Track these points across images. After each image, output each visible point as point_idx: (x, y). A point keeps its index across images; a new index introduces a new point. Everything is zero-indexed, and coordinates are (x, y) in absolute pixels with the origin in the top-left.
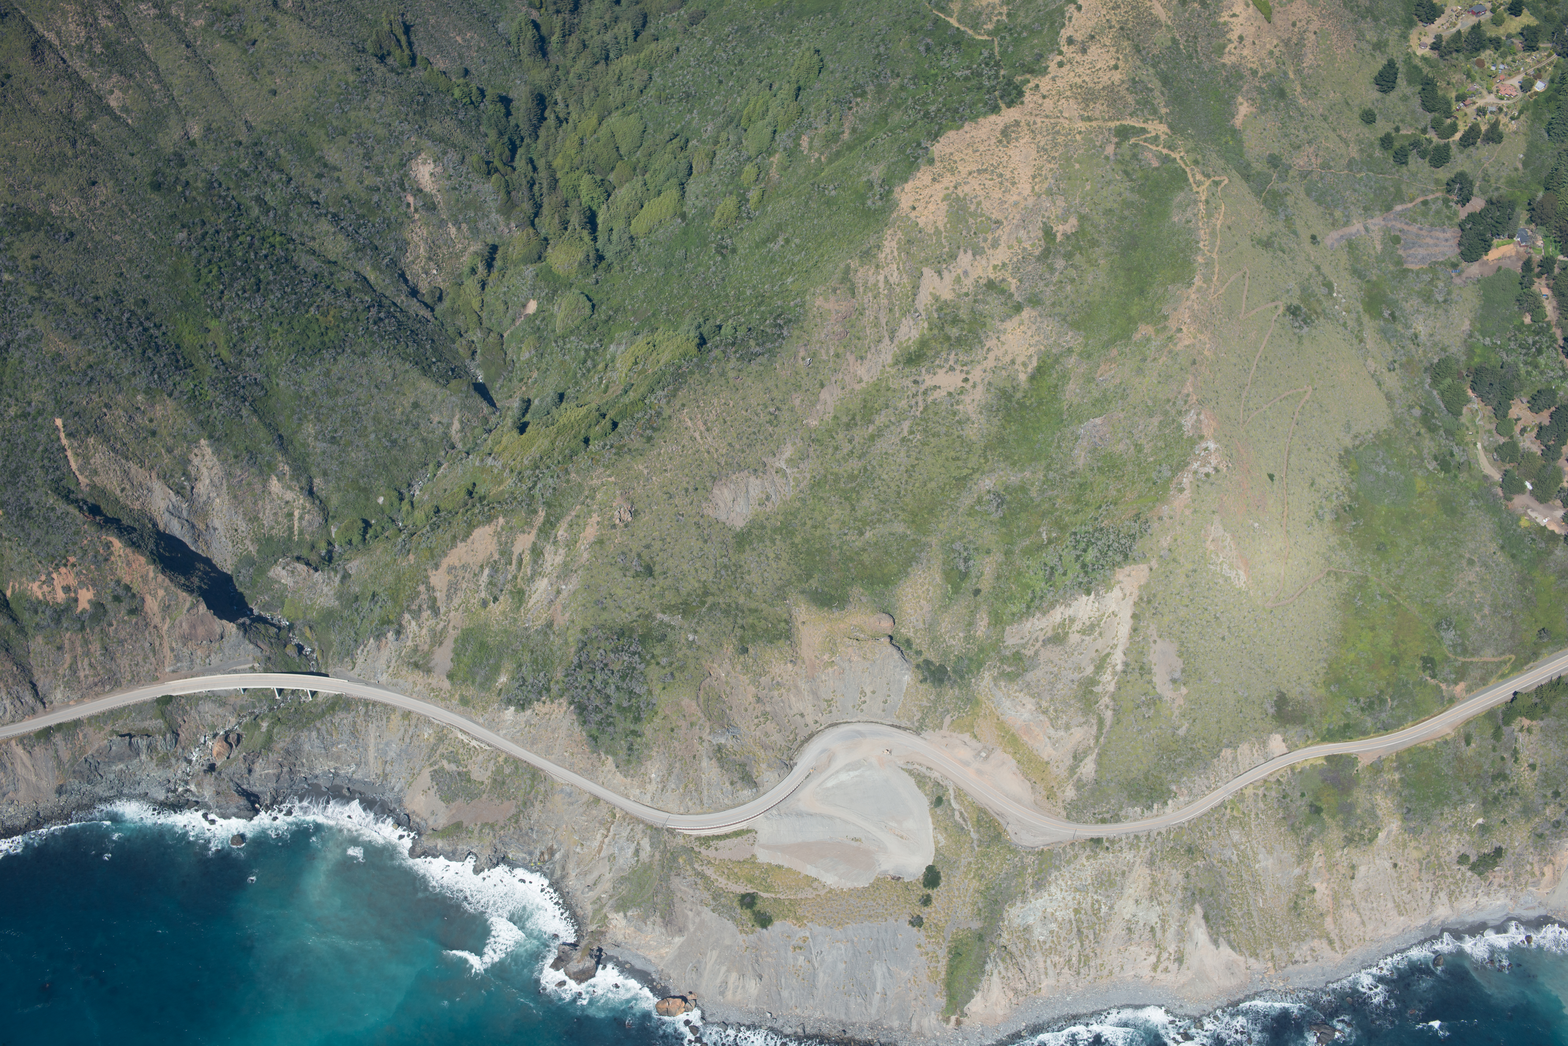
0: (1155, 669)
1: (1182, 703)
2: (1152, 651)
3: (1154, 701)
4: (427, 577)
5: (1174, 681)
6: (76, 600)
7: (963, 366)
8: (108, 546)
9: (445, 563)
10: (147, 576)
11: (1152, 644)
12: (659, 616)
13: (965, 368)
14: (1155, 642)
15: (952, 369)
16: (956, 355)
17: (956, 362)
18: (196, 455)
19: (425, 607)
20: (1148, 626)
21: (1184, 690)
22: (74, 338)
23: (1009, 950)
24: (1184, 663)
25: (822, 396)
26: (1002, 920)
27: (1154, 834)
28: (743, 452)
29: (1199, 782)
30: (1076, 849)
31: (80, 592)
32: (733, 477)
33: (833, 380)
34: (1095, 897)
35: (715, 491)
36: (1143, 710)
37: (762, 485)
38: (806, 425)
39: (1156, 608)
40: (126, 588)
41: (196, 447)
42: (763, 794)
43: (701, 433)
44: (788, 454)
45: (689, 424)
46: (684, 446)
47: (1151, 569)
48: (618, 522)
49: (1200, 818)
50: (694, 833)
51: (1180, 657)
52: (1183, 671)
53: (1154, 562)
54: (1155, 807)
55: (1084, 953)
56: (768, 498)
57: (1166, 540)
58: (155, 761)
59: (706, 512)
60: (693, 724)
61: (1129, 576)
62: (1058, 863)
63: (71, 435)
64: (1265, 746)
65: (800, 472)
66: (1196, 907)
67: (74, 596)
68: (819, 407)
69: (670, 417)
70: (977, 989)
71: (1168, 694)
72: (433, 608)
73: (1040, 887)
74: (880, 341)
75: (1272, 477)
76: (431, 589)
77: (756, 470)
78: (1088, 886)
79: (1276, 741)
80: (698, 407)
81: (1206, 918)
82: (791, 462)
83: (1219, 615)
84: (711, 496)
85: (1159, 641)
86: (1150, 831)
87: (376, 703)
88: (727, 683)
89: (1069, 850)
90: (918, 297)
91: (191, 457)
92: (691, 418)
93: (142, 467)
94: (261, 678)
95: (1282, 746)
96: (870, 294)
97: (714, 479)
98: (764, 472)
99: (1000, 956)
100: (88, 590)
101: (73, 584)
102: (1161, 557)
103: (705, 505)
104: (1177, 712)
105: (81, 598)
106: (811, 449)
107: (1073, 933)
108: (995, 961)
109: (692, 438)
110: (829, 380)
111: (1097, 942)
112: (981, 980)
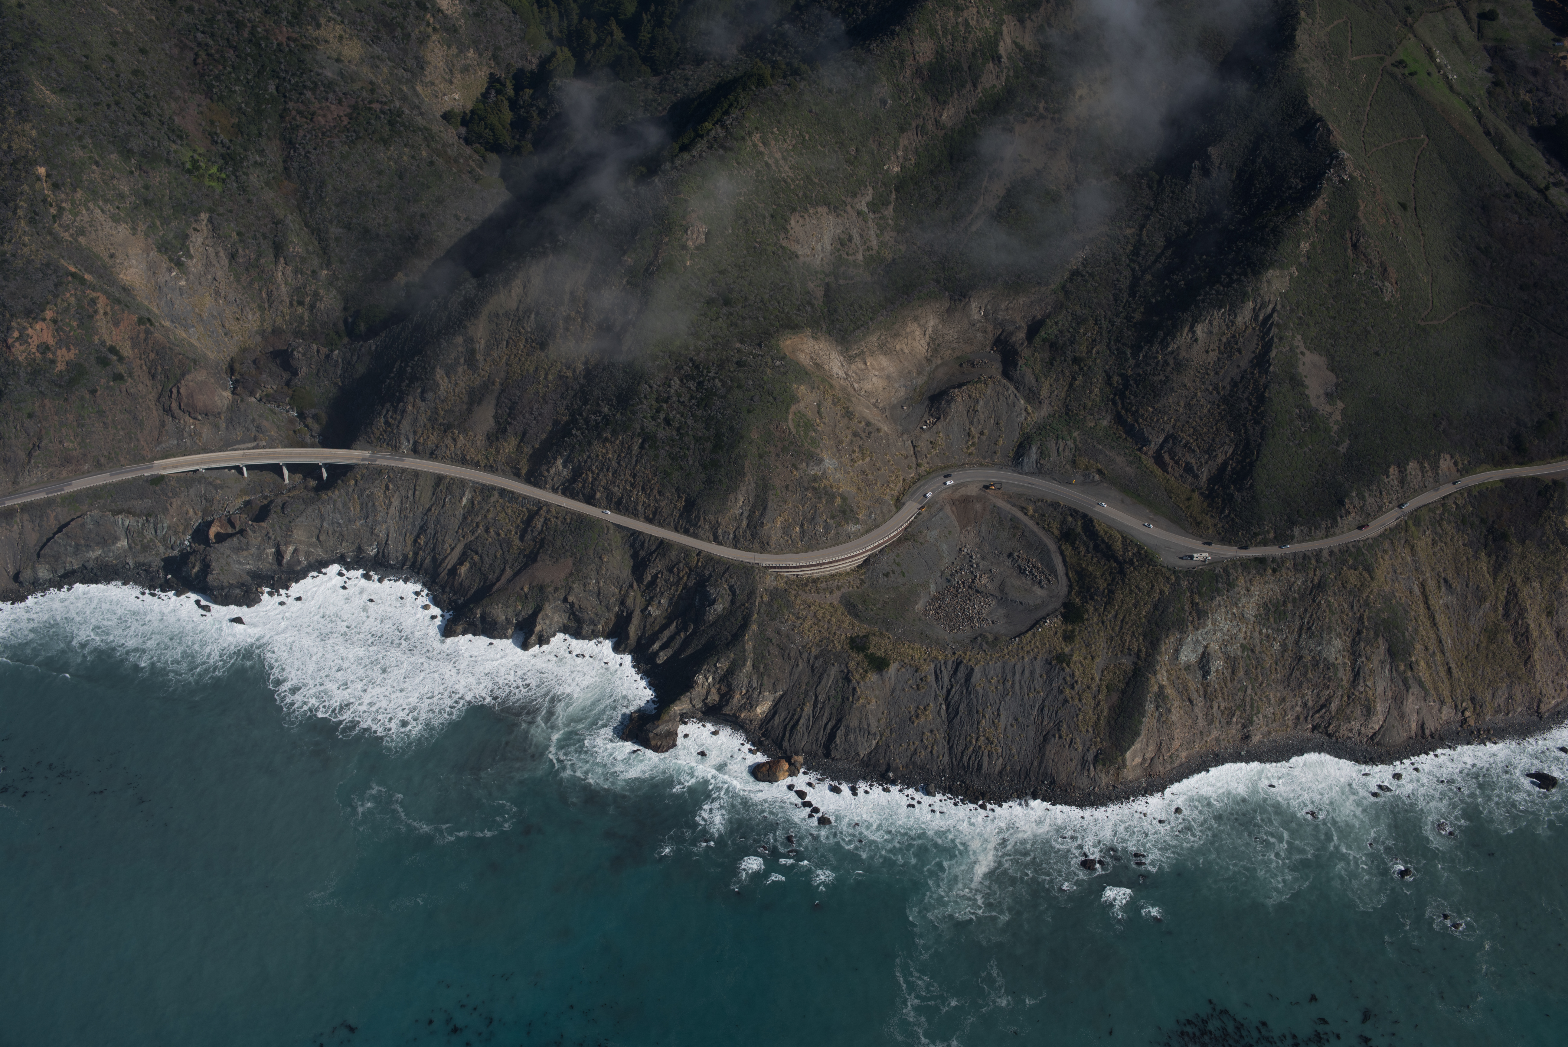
0: (1307, 382)
1: (1339, 418)
2: (1301, 363)
3: (1310, 415)
4: (465, 327)
5: (1329, 395)
6: (53, 362)
8: (93, 301)
9: (486, 311)
10: (138, 337)
11: (1300, 356)
12: (738, 345)
13: (1057, 116)
14: (1303, 353)
15: (1042, 117)
16: (1046, 102)
17: (1046, 109)
18: (195, 229)
19: (462, 361)
20: (1293, 337)
21: (1340, 405)
22: (62, 90)
23: (1169, 691)
24: (1337, 376)
25: (903, 142)
26: (1160, 653)
27: (1325, 553)
28: (823, 187)
29: (1370, 500)
30: (1240, 570)
31: (59, 353)
32: (812, 211)
33: (914, 125)
34: (1264, 631)
35: (793, 222)
36: (1298, 423)
37: (844, 225)
38: (887, 171)
39: (1300, 318)
40: (113, 350)
41: (196, 221)
42: (867, 531)
43: (777, 161)
44: (869, 198)
45: (762, 149)
46: (759, 172)
47: (1291, 276)
48: (690, 243)
49: (1375, 539)
50: (790, 573)
51: (1332, 371)
52: (1337, 385)
53: (1294, 270)
54: (1324, 525)
55: (1256, 698)
56: (850, 239)
57: (1305, 246)
58: (139, 547)
59: (784, 243)
60: (784, 449)
61: (1268, 282)
62: (1220, 585)
63: (56, 186)
64: (1435, 467)
65: (883, 218)
66: (1381, 640)
67: (51, 356)
68: (900, 153)
69: (743, 138)
70: (1137, 734)
71: (1324, 407)
72: (471, 361)
73: (1201, 615)
74: (963, 86)
75: (1404, 206)
76: (470, 340)
77: (836, 208)
78: (1256, 616)
79: (1446, 463)
80: (772, 133)
81: (1392, 653)
82: (873, 206)
83: (1369, 328)
84: (789, 227)
85: (1307, 353)
86: (1321, 550)
87: (404, 470)
88: (819, 413)
89: (1232, 571)
90: (1001, 44)
91: (190, 231)
92: (764, 144)
93: (134, 235)
94: (267, 454)
95: (1454, 469)
96: (950, 37)
97: (793, 210)
98: (845, 211)
99: (1161, 695)
100: (69, 350)
101: (51, 342)
102: (1300, 264)
103: (782, 235)
104: (1336, 428)
105: (59, 358)
106: (893, 196)
107: (1241, 673)
108: (1156, 700)
109: (767, 164)
110: (910, 124)
111: (1269, 685)
112: (1140, 722)
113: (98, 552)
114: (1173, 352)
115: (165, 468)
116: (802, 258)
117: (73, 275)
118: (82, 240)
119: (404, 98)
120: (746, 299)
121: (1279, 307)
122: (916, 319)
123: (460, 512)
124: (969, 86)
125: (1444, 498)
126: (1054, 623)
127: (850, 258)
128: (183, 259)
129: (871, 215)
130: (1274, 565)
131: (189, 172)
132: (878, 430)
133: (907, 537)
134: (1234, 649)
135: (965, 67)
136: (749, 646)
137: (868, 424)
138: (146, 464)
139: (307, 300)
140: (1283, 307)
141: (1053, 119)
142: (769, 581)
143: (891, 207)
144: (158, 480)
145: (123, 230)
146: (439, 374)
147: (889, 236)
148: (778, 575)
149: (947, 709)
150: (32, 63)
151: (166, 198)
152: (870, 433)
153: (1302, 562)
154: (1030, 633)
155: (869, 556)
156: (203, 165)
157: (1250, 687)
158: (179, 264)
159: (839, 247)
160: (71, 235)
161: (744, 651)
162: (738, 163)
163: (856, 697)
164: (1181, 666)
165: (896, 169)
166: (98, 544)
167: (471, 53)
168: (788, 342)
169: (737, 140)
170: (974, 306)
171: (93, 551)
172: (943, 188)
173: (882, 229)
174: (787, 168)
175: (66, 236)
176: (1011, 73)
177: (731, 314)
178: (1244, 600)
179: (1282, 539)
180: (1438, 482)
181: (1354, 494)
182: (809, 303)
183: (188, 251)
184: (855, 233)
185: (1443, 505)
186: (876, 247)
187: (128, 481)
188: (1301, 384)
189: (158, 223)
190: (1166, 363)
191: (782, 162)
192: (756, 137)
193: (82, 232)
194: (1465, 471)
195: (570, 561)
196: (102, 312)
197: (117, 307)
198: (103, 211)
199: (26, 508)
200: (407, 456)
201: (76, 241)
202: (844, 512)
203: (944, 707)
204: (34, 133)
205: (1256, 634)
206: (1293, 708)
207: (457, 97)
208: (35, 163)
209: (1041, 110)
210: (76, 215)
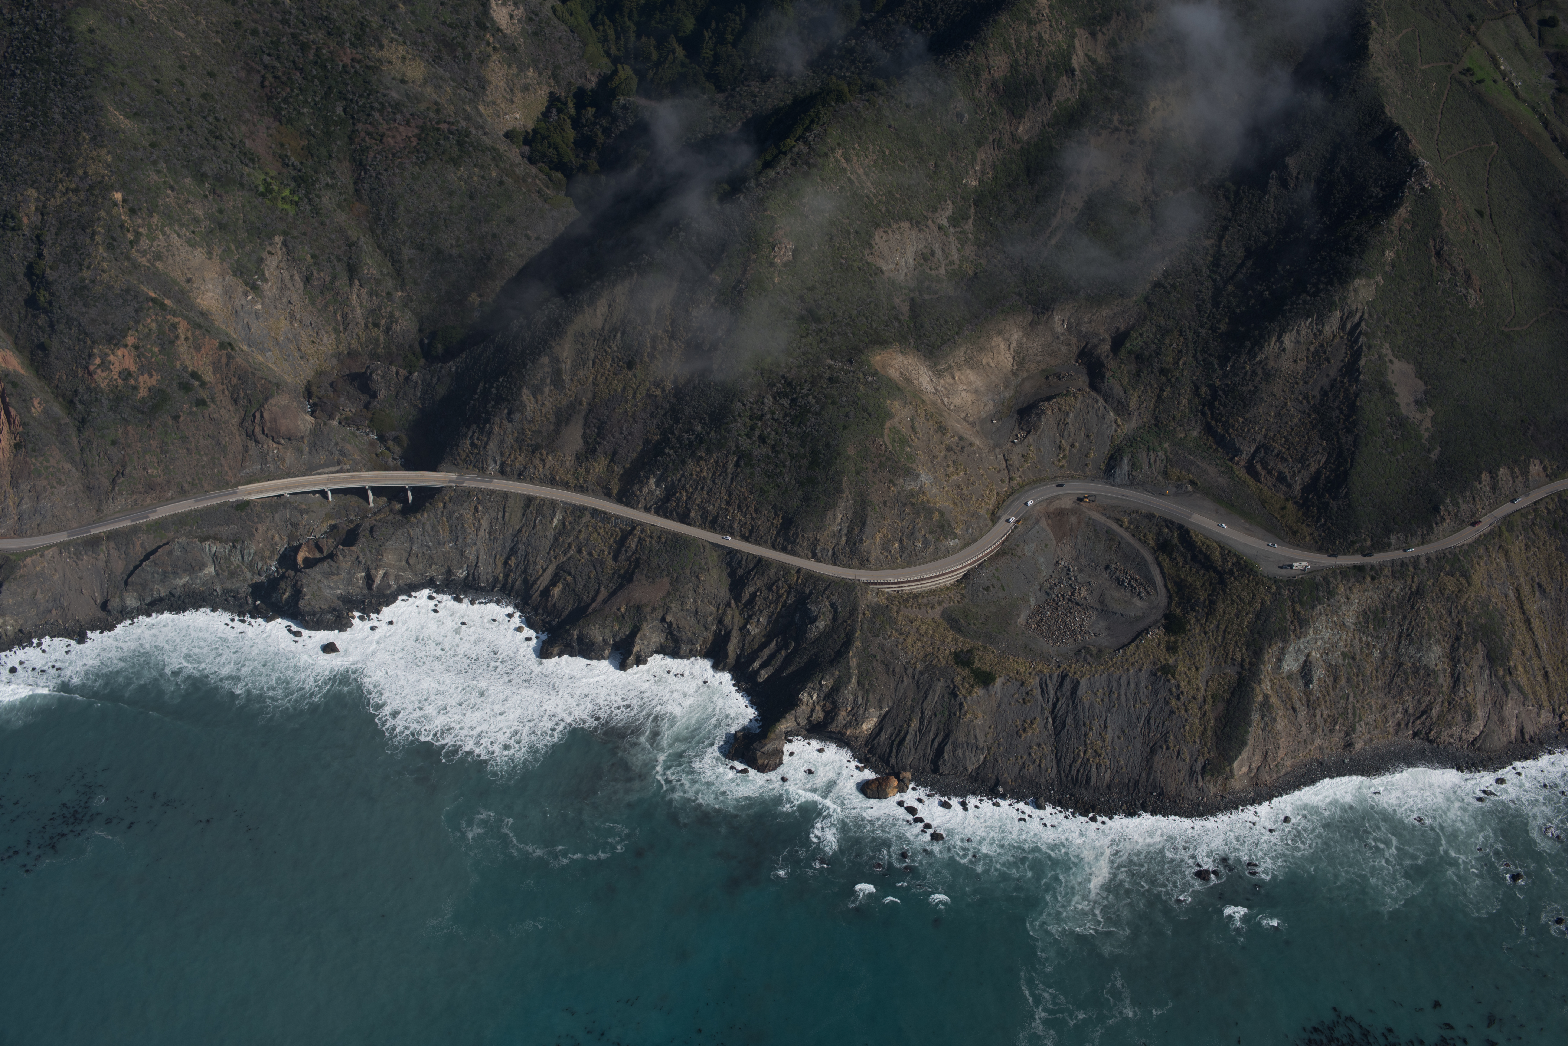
0: (1396, 390)
1: (1430, 425)
2: (1390, 371)
3: (1401, 423)
4: (550, 347)
5: (1418, 403)
6: (135, 388)
7: (1129, 125)
8: (174, 327)
9: (571, 331)
10: (219, 361)
11: (1389, 364)
12: (829, 361)
13: (1131, 128)
14: (1391, 361)
15: (1116, 129)
16: (1121, 115)
17: (1121, 122)
18: (270, 253)
19: (548, 381)
20: (1381, 346)
21: (1430, 412)
22: (136, 114)
23: (1274, 700)
24: (1426, 384)
25: (981, 156)
26: (1263, 663)
27: (1423, 560)
28: (904, 202)
29: (1464, 507)
30: (1339, 578)
31: (141, 379)
32: (895, 226)
33: (991, 139)
34: (1364, 639)
35: (877, 237)
36: (1390, 431)
37: (926, 240)
38: (965, 185)
39: (1387, 326)
40: (194, 375)
41: (270, 244)
42: (965, 546)
43: (859, 176)
44: (949, 213)
45: (845, 165)
46: (842, 187)
47: (1377, 285)
48: (777, 260)
49: (1470, 545)
50: (891, 589)
51: (1421, 378)
52: (1426, 393)
53: (1379, 278)
54: (1419, 532)
55: (1358, 705)
56: (933, 254)
57: (1389, 254)
58: (226, 573)
59: (869, 259)
60: (881, 465)
61: (1355, 291)
62: (1321, 594)
63: (133, 211)
64: (1525, 473)
65: (963, 232)
66: (1479, 646)
67: (133, 382)
68: (978, 168)
69: (826, 154)
70: (1244, 744)
71: (1414, 415)
72: (557, 381)
73: (1303, 623)
74: (1038, 100)
75: (1480, 213)
76: (556, 360)
77: (918, 223)
78: (1355, 624)
79: (1535, 468)
80: (854, 149)
81: (1492, 659)
82: (954, 221)
83: (1455, 336)
84: (873, 243)
85: (1395, 361)
86: (1418, 557)
87: (492, 492)
88: (913, 428)
89: (1331, 579)
90: (1074, 57)
91: (265, 255)
92: (846, 159)
93: (210, 259)
94: (352, 477)
95: (1543, 474)
96: (1023, 51)
97: (877, 226)
98: (927, 226)
99: (1266, 704)
100: (151, 376)
101: (133, 368)
102: (1386, 273)
103: (867, 251)
104: (1427, 435)
105: (142, 385)
106: (972, 210)
107: (1343, 681)
108: (1261, 710)
109: (849, 179)
110: (987, 139)
111: (1370, 692)
112: (1247, 732)
113: (186, 579)
114: (1261, 362)
115: (250, 494)
116: (886, 274)
117: (153, 300)
118: (159, 265)
119: (468, 118)
120: (835, 315)
121: (1366, 316)
122: (1000, 333)
123: (551, 534)
124: (1044, 99)
125: (1535, 503)
126: (1156, 634)
127: (933, 272)
128: (259, 283)
129: (952, 230)
130: (1373, 573)
131: (263, 195)
132: (971, 444)
133: (1004, 551)
134: (1335, 657)
135: (1040, 81)
136: (853, 663)
137: (961, 438)
138: (231, 490)
139: (383, 322)
140: (1370, 315)
141: (1127, 131)
142: (871, 597)
143: (971, 221)
144: (243, 506)
145: (199, 255)
146: (526, 394)
147: (970, 251)
148: (879, 591)
149: (1054, 722)
150: (105, 89)
151: (241, 222)
152: (963, 448)
153: (1400, 570)
154: (1133, 645)
155: (969, 571)
156: (276, 188)
157: (1352, 694)
158: (254, 288)
159: (922, 261)
160: (149, 261)
161: (849, 668)
162: (822, 179)
163: (963, 712)
164: (1284, 675)
165: (974, 184)
166: (185, 571)
167: (531, 73)
168: (878, 358)
169: (820, 156)
170: (1057, 319)
171: (181, 578)
172: (1021, 202)
173: (963, 243)
174: (869, 184)
175: (144, 261)
176: (1085, 86)
177: (821, 331)
178: (1344, 608)
179: (1381, 546)
180: (1528, 488)
181: (1448, 501)
182: (897, 318)
183: (263, 274)
184: (937, 247)
185: (1534, 510)
186: (957, 262)
187: (213, 507)
188: (1391, 392)
189: (233, 247)
190: (1254, 373)
191: (864, 178)
192: (839, 153)
193: (158, 257)
194: (1553, 476)
195: (666, 580)
196: (183, 337)
197: (198, 332)
198: (179, 235)
199: (111, 536)
200: (495, 477)
201: (154, 266)
202: (942, 527)
203: (1050, 720)
204: (109, 158)
205: (1356, 642)
206: (1394, 714)
207: (518, 116)
208: (112, 188)
209: (1116, 122)
210: (153, 240)
